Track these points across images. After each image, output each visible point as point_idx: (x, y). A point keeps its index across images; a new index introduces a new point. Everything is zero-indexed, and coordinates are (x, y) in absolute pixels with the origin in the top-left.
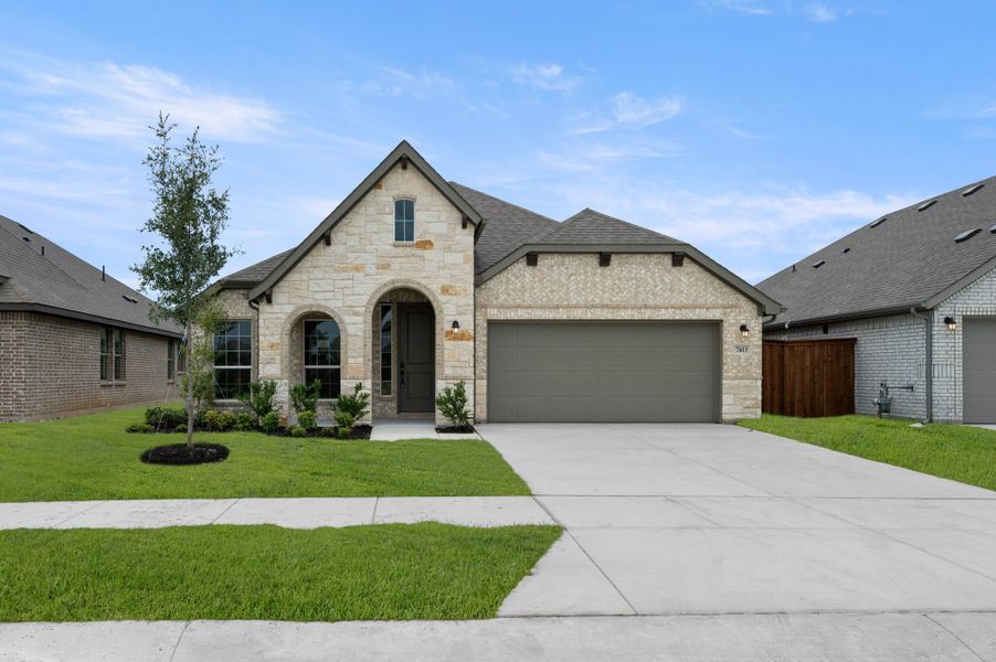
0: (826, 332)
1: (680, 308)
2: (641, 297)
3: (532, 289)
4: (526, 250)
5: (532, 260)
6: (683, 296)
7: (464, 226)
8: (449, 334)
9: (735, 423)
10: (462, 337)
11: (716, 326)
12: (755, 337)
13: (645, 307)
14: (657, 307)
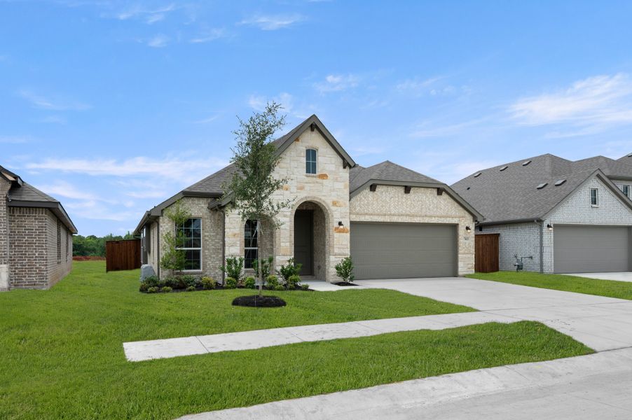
0: (481, 230)
1: (441, 217)
2: (424, 210)
3: (373, 204)
4: (371, 183)
5: (373, 188)
6: (441, 210)
7: (344, 167)
8: (336, 229)
9: (464, 276)
10: (343, 231)
11: (454, 227)
12: (472, 233)
13: (426, 216)
14: (431, 217)
